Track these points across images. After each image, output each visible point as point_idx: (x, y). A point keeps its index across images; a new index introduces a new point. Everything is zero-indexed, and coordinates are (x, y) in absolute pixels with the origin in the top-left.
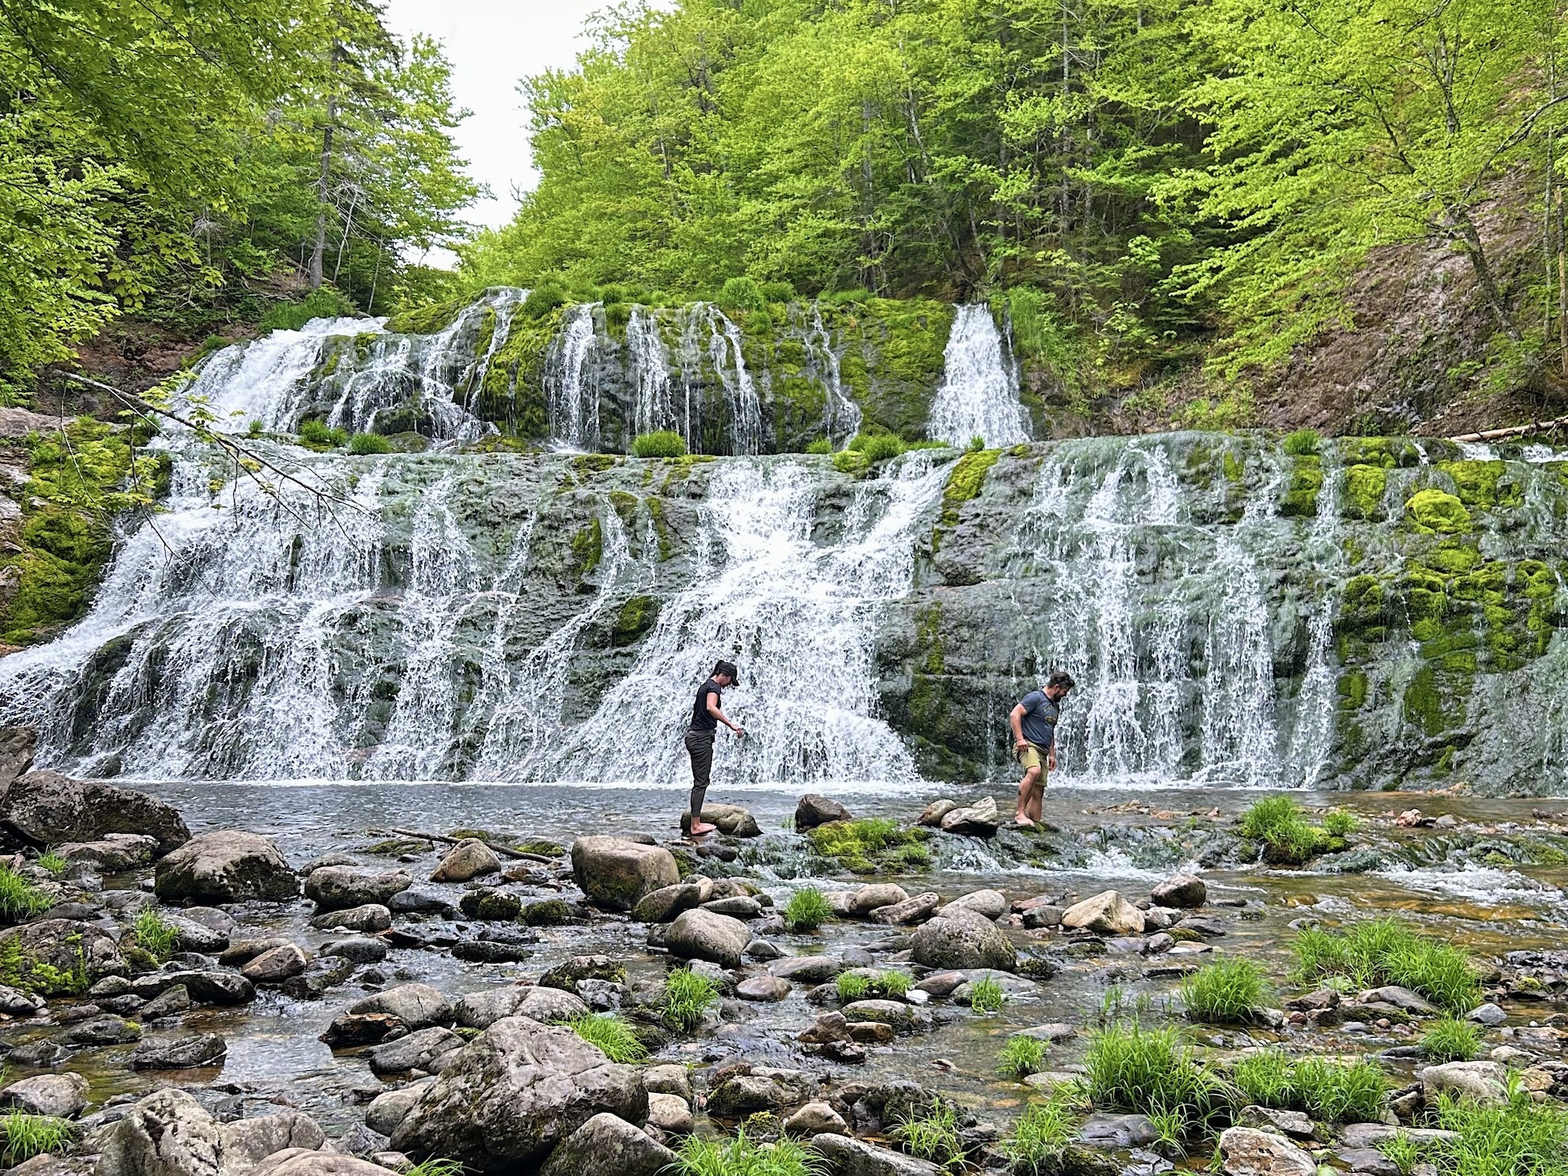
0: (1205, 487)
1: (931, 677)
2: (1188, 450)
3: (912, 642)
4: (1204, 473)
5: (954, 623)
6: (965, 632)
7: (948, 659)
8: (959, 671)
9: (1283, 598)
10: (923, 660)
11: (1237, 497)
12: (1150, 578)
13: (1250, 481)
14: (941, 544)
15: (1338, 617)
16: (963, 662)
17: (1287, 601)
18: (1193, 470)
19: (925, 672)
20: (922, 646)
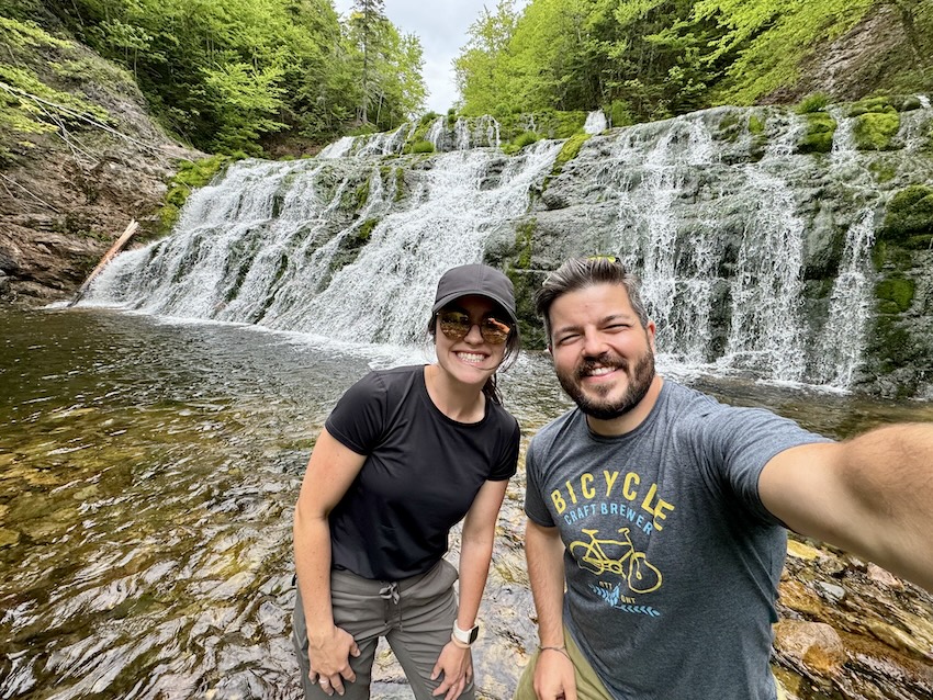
0: (733, 141)
1: (519, 271)
2: (721, 118)
3: (511, 245)
4: (733, 131)
5: (542, 233)
6: (549, 239)
7: (534, 258)
8: (540, 267)
9: (818, 210)
10: (516, 259)
11: (759, 144)
12: (691, 199)
13: (770, 133)
14: (548, 186)
15: (882, 224)
16: (544, 260)
17: (822, 212)
18: (724, 131)
19: (516, 267)
20: (518, 248)
